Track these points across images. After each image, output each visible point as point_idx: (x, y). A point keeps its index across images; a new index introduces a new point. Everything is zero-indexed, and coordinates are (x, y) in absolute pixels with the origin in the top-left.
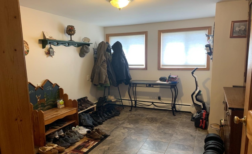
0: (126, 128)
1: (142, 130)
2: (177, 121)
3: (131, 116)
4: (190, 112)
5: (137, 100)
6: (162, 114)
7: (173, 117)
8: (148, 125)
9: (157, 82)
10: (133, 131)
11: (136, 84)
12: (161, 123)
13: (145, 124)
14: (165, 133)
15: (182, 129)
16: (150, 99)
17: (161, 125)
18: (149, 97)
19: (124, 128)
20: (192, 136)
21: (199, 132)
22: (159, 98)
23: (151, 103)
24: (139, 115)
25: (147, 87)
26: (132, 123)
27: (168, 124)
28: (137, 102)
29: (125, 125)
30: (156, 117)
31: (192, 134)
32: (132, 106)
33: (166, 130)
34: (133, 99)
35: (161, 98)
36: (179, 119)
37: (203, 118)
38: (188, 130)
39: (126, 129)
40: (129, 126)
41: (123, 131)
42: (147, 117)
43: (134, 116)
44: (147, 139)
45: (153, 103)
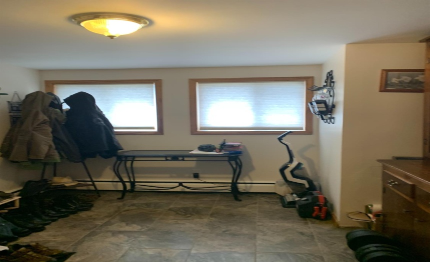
0: (121, 232)
1: (168, 233)
2: (250, 210)
3: (127, 208)
4: (275, 193)
5: (136, 180)
6: (207, 199)
7: (237, 203)
8: (179, 221)
9: (193, 152)
10: (144, 237)
11: (134, 157)
12: (212, 215)
13: (171, 221)
14: (234, 235)
15: (271, 224)
16: (171, 177)
17: (213, 219)
18: (168, 175)
19: (114, 233)
20: (302, 234)
21: (315, 225)
22: (196, 176)
23: (177, 184)
24: (148, 205)
25: (167, 160)
26: (134, 223)
27: (230, 217)
28: (137, 184)
29: (114, 228)
30: (194, 206)
31: (301, 231)
32: (124, 192)
33: (233, 228)
34: (126, 179)
35: (201, 175)
36: (254, 206)
37: (321, 203)
38: (288, 225)
39: (121, 236)
40: (128, 228)
41: (113, 239)
42: (171, 206)
43: (134, 208)
44: (191, 250)
45: (181, 184)
